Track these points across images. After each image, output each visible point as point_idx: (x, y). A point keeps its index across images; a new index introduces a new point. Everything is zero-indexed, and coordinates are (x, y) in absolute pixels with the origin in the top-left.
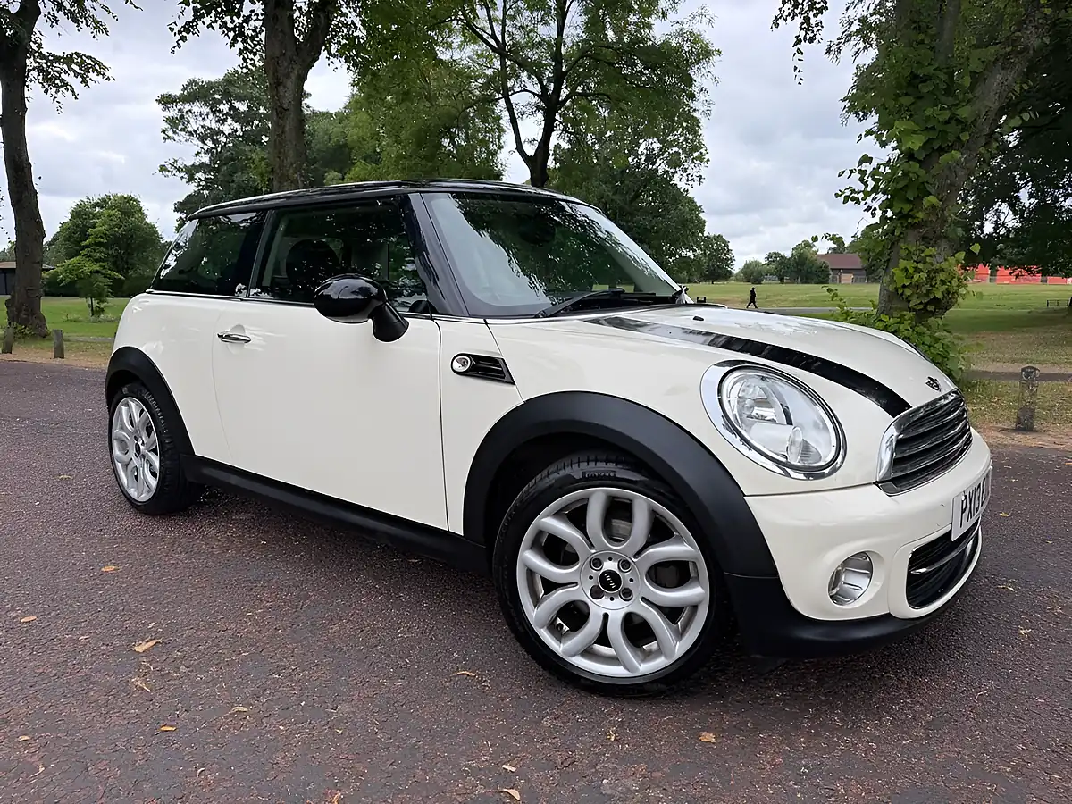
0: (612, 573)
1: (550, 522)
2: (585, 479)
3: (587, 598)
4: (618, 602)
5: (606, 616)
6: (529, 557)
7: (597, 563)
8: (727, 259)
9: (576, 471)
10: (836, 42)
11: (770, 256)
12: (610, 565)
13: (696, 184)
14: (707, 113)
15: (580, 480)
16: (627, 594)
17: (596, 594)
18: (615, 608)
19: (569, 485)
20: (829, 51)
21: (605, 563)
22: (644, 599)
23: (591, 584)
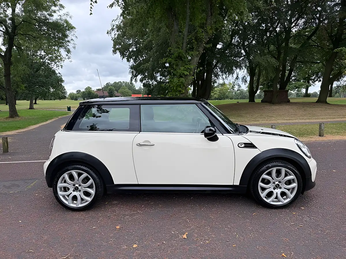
0: (278, 184)
1: (264, 176)
2: (272, 166)
3: (273, 190)
4: (279, 190)
5: (277, 193)
6: (260, 184)
7: (274, 183)
8: (65, 92)
9: (270, 165)
10: (110, 30)
11: (77, 91)
12: (277, 183)
13: (60, 68)
14: (74, 48)
15: (271, 167)
16: (280, 188)
17: (274, 189)
18: (278, 191)
19: (268, 168)
20: (108, 33)
21: (276, 183)
22: (284, 188)
23: (273, 187)
